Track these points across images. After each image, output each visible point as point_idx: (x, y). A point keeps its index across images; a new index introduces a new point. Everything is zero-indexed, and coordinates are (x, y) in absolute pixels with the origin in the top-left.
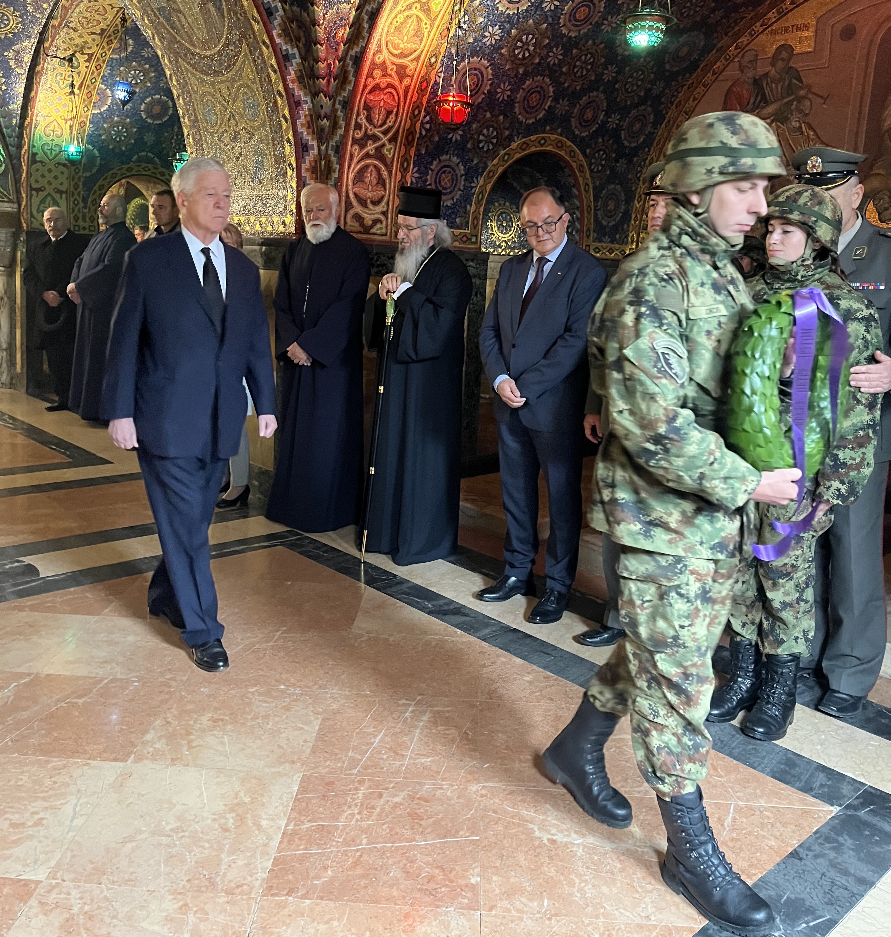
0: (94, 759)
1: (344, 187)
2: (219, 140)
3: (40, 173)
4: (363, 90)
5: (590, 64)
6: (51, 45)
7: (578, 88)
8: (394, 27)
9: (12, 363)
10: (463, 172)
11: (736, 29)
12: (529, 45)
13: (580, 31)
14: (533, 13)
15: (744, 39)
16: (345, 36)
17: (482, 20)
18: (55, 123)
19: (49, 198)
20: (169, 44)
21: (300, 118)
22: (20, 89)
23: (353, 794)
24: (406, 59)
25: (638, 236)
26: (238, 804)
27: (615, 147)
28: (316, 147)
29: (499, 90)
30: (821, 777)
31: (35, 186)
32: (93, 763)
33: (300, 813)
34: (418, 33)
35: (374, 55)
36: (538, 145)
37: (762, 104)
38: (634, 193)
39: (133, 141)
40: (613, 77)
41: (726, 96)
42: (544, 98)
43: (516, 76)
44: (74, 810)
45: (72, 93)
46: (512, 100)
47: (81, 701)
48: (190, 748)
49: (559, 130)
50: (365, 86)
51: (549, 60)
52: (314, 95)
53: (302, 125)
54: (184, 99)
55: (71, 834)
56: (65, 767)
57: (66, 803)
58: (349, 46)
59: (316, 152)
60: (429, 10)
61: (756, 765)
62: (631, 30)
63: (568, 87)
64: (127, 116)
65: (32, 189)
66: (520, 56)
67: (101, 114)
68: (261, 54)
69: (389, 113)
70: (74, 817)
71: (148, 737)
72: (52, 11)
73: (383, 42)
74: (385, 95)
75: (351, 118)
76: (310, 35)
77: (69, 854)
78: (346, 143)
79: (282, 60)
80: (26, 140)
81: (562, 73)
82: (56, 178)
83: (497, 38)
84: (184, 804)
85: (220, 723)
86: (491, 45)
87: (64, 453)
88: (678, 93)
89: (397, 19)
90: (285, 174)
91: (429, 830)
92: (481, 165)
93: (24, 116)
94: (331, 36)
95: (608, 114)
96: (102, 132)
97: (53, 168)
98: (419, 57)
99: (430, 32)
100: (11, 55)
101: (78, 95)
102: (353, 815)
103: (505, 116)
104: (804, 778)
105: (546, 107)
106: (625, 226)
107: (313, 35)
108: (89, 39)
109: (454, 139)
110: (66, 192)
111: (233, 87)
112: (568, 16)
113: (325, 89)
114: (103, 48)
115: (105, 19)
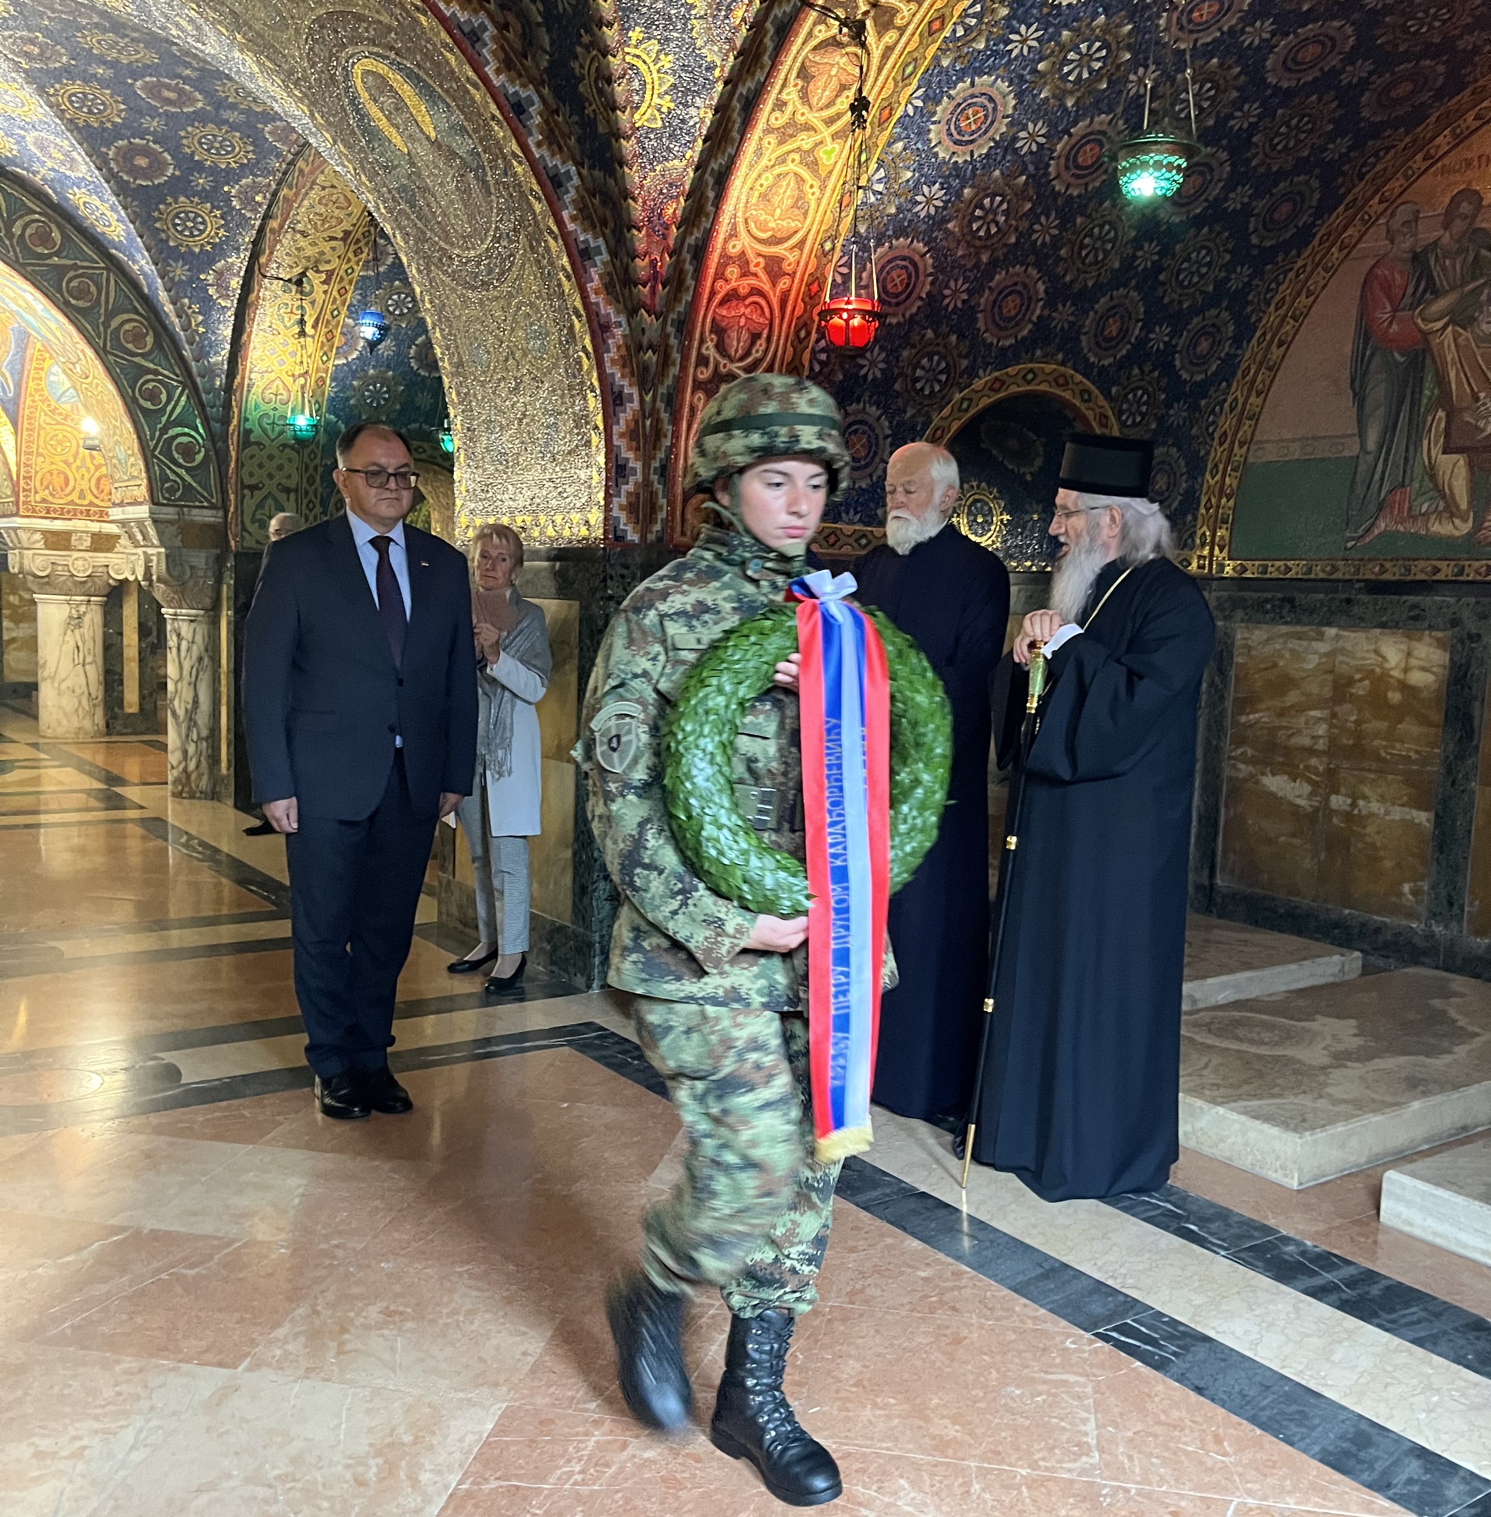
0: (188, 1362)
1: (682, 461)
2: (494, 393)
3: (256, 461)
4: (710, 300)
5: (1110, 241)
6: (269, 260)
7: (1090, 284)
8: (756, 194)
9: (214, 760)
10: (888, 432)
11: (1379, 167)
12: (996, 214)
13: (1086, 185)
14: (999, 158)
15: (1396, 185)
16: (679, 213)
17: (909, 174)
18: (278, 382)
19: (270, 501)
20: (416, 244)
21: (608, 351)
22: (227, 332)
23: (580, 1441)
24: (780, 247)
25: (1214, 536)
26: (391, 1445)
27: (1164, 382)
28: (636, 397)
29: (947, 292)
30: (1414, 1467)
31: (247, 481)
32: (185, 1367)
33: (485, 1466)
34: (799, 204)
35: (726, 241)
36: (1021, 381)
37: (1428, 296)
38: (1204, 460)
39: (398, 407)
40: (1154, 263)
41: (1363, 287)
42: (1029, 300)
43: (977, 266)
44: (136, 1438)
45: (302, 333)
46: (972, 308)
47: (191, 1272)
48: (340, 1352)
49: (1060, 356)
50: (713, 293)
51: (1034, 237)
52: (632, 312)
53: (613, 362)
54: (442, 330)
55: (122, 1473)
56: (141, 1370)
57: (126, 1427)
58: (685, 231)
59: (636, 405)
60: (816, 163)
61: (1295, 1439)
62: (1125, 170)
63: (1072, 282)
64: (389, 367)
65: (244, 487)
66: (982, 233)
67: (348, 364)
68: (547, 249)
69: (755, 337)
70: (133, 1448)
71: (280, 1332)
72: (269, 206)
73: (740, 220)
74: (746, 307)
75: (690, 348)
76: (620, 215)
77: (111, 1503)
78: (683, 391)
79: (578, 259)
80: (236, 410)
81: (1059, 259)
82: (280, 468)
83: (939, 203)
84: (307, 1439)
85: (397, 1318)
86: (928, 215)
87: (266, 898)
88: (1279, 284)
89: (762, 181)
90: (588, 444)
91: (690, 1506)
92: (920, 420)
93: (232, 373)
94: (655, 213)
95: (1148, 328)
96: (349, 393)
97: (276, 452)
98: (803, 242)
99: (819, 200)
100: (211, 278)
101: (313, 337)
102: (571, 1474)
103: (961, 336)
104: (1379, 1466)
105: (1034, 318)
106: (1189, 517)
107: (625, 216)
108: (326, 247)
109: (870, 377)
110: (296, 491)
111: (509, 304)
112: (1062, 161)
113: (648, 302)
114: (349, 260)
115: (349, 215)
